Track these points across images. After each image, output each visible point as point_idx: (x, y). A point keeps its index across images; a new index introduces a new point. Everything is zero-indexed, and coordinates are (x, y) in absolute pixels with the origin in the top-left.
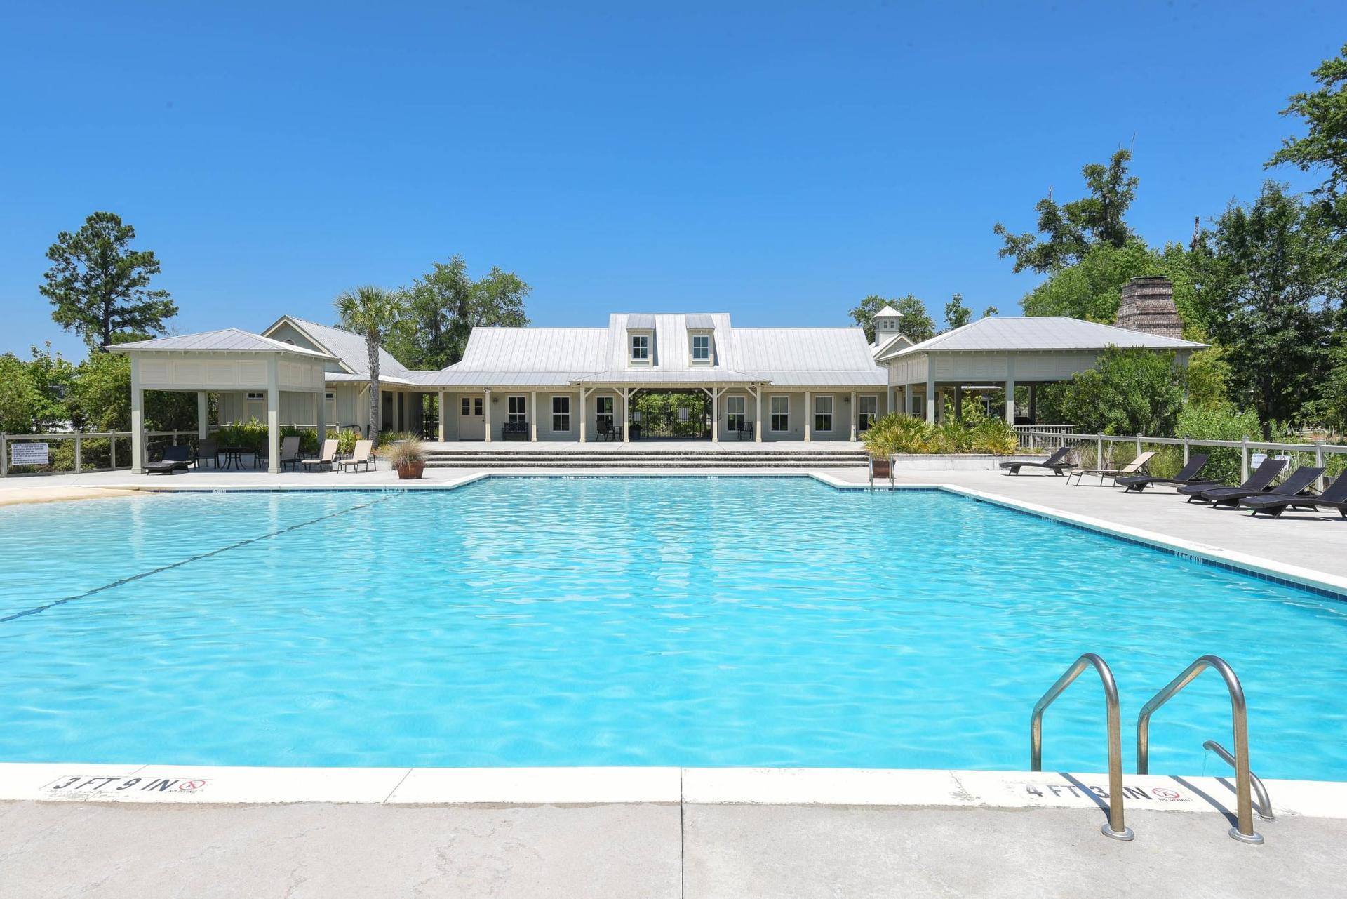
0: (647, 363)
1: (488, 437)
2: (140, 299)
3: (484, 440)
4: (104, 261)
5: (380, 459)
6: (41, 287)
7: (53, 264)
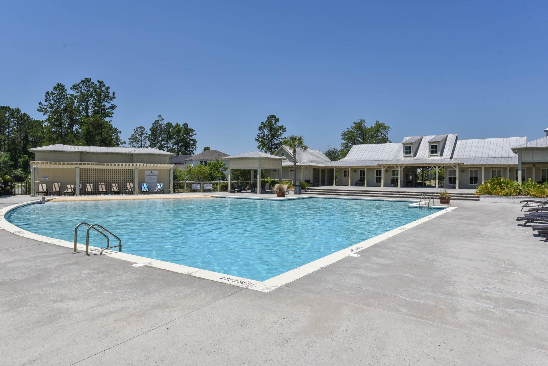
0: (411, 156)
1: (349, 185)
2: (279, 140)
3: (348, 186)
4: (271, 130)
5: (290, 190)
6: (255, 139)
7: (259, 132)
